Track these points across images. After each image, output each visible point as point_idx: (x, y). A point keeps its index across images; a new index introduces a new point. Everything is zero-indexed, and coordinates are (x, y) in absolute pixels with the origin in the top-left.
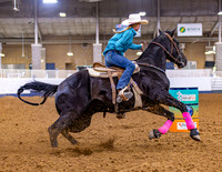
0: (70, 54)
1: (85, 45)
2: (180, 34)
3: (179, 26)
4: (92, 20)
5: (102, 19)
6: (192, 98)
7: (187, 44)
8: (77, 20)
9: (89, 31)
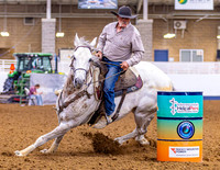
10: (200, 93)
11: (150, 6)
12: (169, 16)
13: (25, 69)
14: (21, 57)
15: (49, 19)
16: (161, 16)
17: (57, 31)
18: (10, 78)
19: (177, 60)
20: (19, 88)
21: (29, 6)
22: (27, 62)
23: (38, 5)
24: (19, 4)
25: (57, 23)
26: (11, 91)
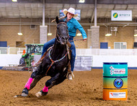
0: (20, 34)
1: (33, 26)
2: (113, 19)
3: (113, 12)
4: (39, 5)
5: (48, 5)
6: (123, 71)
7: (119, 27)
8: (27, 5)
9: (36, 14)
10: (126, 64)
11: (98, 19)
12: (108, 24)
13: (31, 53)
14: (29, 46)
15: (43, 26)
16: (104, 24)
17: (48, 32)
18: (23, 57)
19: (112, 48)
20: (28, 63)
21: (33, 19)
22: (32, 49)
23: (38, 19)
24: (28, 18)
25: (48, 28)
26: (24, 64)
